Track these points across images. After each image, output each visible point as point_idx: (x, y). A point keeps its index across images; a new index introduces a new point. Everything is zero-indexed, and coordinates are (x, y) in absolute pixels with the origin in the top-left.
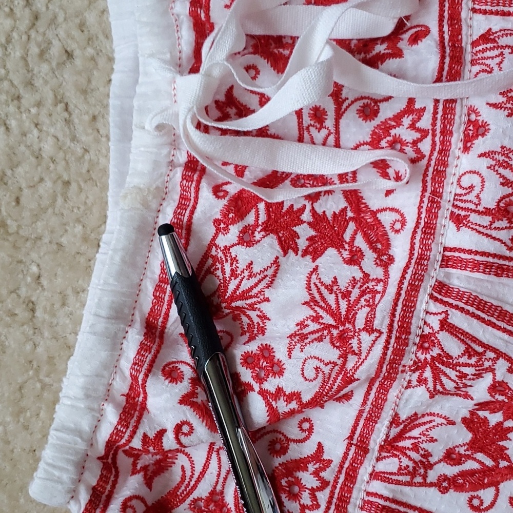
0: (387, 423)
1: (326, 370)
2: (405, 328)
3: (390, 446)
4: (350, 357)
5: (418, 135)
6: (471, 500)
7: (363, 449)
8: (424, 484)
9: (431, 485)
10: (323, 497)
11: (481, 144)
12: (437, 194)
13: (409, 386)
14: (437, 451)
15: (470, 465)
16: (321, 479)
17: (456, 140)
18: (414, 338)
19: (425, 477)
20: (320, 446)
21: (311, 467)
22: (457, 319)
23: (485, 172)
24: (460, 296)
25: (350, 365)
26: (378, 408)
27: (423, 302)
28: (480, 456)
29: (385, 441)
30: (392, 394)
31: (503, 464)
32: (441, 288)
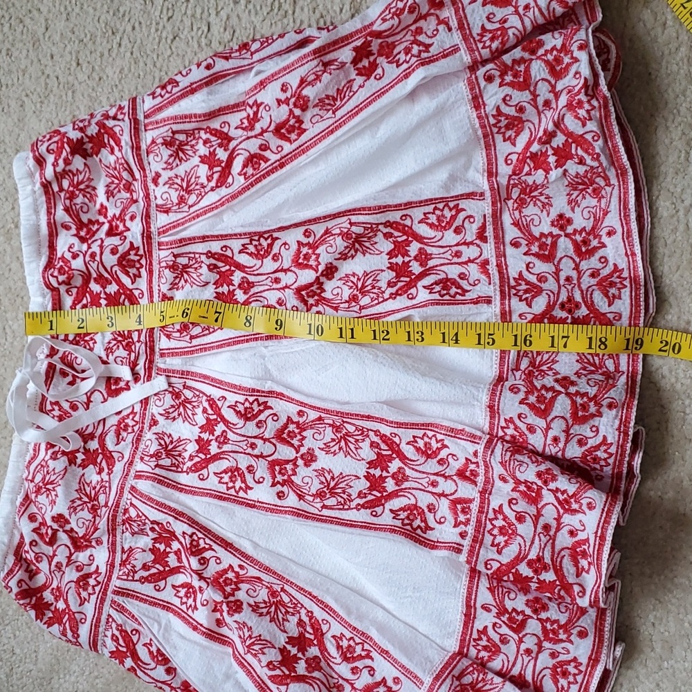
0: (120, 552)
1: (87, 523)
2: (118, 505)
3: (123, 563)
4: (97, 518)
5: (134, 423)
6: (155, 586)
7: (112, 565)
8: (133, 580)
9: (136, 581)
10: (97, 589)
11: (154, 429)
12: (137, 448)
13: (123, 533)
14: (139, 565)
15: (153, 571)
16: (97, 581)
17: (146, 426)
18: (121, 510)
19: (133, 577)
20: (98, 567)
21: (94, 576)
23: (153, 440)
24: (142, 495)
25: (97, 522)
26: (114, 544)
27: (126, 495)
28: (157, 566)
29: (121, 561)
30: (118, 539)
31: (167, 569)
32: (133, 488)
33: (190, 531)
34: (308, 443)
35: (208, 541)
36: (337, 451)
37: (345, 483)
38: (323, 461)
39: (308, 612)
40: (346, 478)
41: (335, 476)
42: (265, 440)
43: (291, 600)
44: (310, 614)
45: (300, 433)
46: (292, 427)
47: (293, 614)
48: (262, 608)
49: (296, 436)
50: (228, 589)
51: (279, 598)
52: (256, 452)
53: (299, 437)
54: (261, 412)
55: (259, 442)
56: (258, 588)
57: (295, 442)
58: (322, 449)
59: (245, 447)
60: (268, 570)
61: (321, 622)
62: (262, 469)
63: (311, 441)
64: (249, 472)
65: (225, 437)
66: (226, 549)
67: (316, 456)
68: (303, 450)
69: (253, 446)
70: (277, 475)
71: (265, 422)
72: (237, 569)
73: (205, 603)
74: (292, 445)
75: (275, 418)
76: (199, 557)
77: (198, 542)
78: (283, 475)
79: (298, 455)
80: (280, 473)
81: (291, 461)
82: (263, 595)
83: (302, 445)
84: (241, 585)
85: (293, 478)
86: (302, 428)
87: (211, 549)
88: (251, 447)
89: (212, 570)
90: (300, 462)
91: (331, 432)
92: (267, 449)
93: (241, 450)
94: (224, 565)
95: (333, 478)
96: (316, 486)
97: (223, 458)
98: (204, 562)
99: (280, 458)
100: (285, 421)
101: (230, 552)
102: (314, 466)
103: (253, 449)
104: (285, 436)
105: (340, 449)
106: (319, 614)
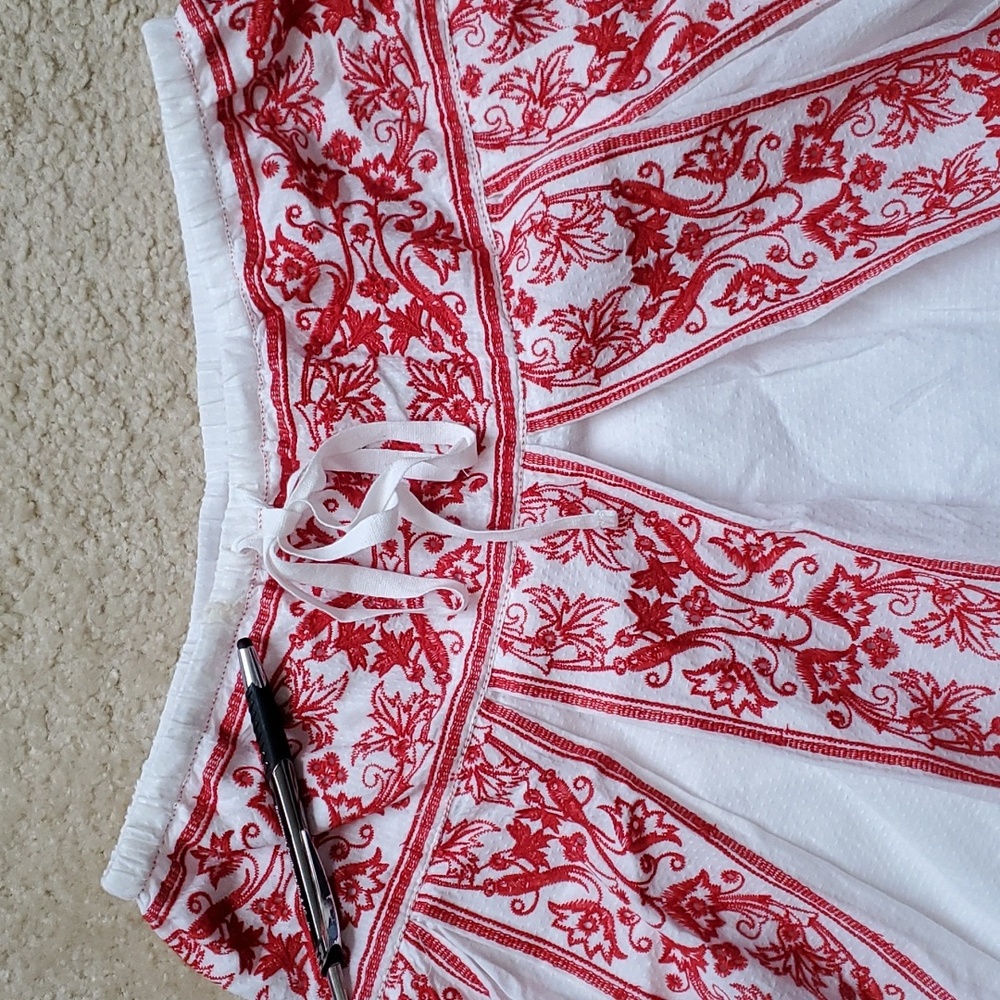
0: (439, 829)
1: (385, 777)
2: (455, 740)
3: (442, 851)
4: (406, 765)
5: (476, 569)
6: (513, 903)
7: (417, 853)
8: (471, 887)
9: (478, 888)
10: (378, 898)
11: (526, 581)
12: (489, 621)
13: (458, 793)
14: (484, 856)
15: (513, 870)
16: (377, 881)
17: (506, 576)
18: (462, 749)
19: (472, 880)
20: (378, 851)
21: (369, 871)
22: (500, 733)
23: (527, 606)
24: (503, 712)
25: (406, 773)
26: (431, 813)
27: (472, 716)
28: (522, 861)
29: (438, 846)
30: (444, 801)
31: (543, 869)
32: (488, 704)
33: (631, 796)
34: (880, 619)
35: (668, 819)
36: (943, 638)
37: (963, 701)
38: (912, 655)
39: (859, 968)
40: (965, 692)
41: (942, 688)
42: (790, 610)
43: (827, 944)
44: (861, 973)
45: (861, 599)
46: (844, 586)
47: (828, 973)
48: (774, 959)
49: (853, 605)
50: (702, 921)
51: (800, 940)
52: (773, 633)
53: (859, 607)
54: (778, 552)
55: (777, 615)
56: (758, 921)
57: (851, 616)
58: (909, 633)
59: (748, 624)
60: (793, 885)
61: (883, 990)
62: (786, 668)
63: (885, 615)
64: (762, 672)
65: (706, 600)
66: (708, 839)
67: (896, 647)
68: (867, 632)
69: (766, 622)
70: (820, 682)
71: (790, 573)
72: (716, 879)
73: (644, 944)
74: (844, 623)
75: (811, 567)
76: (641, 855)
77: (641, 821)
78: (832, 681)
79: (857, 643)
80: (824, 676)
81: (844, 654)
82: (769, 933)
83: (866, 623)
84: (724, 915)
85: (853, 687)
86: (865, 588)
87: (671, 836)
88: (761, 623)
89: (665, 879)
90: (862, 656)
91: (930, 601)
92: (794, 628)
93: (740, 629)
94: (691, 872)
95: (936, 691)
96: (905, 708)
97: (702, 644)
98: (649, 865)
99: (822, 647)
100: (830, 573)
101: (717, 845)
102: (893, 665)
103: (766, 627)
104: (830, 602)
105: (950, 634)
106: (882, 973)
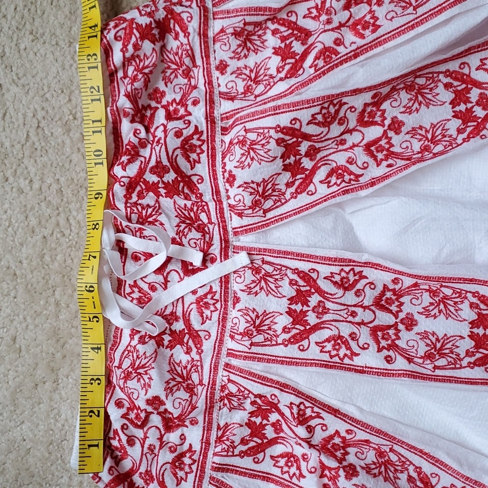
0: (216, 430)
1: (184, 403)
2: (214, 383)
3: (219, 440)
4: (194, 397)
6: (254, 459)
7: (208, 443)
8: (233, 456)
9: (236, 455)
10: (194, 467)
12: (224, 326)
13: (220, 409)
14: (237, 440)
15: (252, 444)
16: (192, 459)
18: (218, 387)
19: (233, 452)
20: (190, 445)
21: (188, 455)
26: (210, 423)
27: (221, 371)
28: (255, 439)
29: (217, 438)
30: (215, 416)
31: (266, 441)
32: (227, 365)
33: (297, 401)
34: (407, 308)
35: (316, 409)
36: (437, 314)
37: (451, 344)
38: (424, 324)
39: (416, 468)
40: (452, 339)
41: (440, 338)
42: (365, 308)
43: (400, 459)
44: (418, 470)
45: (397, 300)
46: (389, 294)
48: (373, 469)
49: (394, 303)
50: (339, 454)
52: (357, 319)
53: (397, 303)
54: (357, 281)
55: (359, 310)
56: (365, 451)
57: (394, 308)
58: (421, 313)
59: (346, 316)
62: (365, 335)
63: (409, 307)
64: (353, 339)
65: (324, 308)
66: (335, 416)
67: (416, 321)
68: (402, 315)
69: (354, 314)
70: (381, 341)
71: (363, 290)
72: (344, 434)
73: (313, 470)
74: (390, 312)
75: (372, 286)
76: (306, 426)
77: (304, 411)
78: (387, 340)
79: (398, 321)
80: (383, 338)
81: (392, 326)
82: (371, 456)
83: (401, 311)
84: (348, 450)
85: (397, 342)
86: (398, 294)
87: (318, 416)
88: (351, 315)
89: (319, 436)
90: (401, 327)
91: (429, 297)
92: (367, 316)
93: (342, 319)
94: (331, 432)
95: (438, 340)
96: (422, 349)
97: (324, 328)
98: (310, 430)
99: (381, 324)
100: (382, 289)
101: (340, 418)
102: (416, 329)
103: (354, 317)
104: (383, 303)
105: (440, 312)
